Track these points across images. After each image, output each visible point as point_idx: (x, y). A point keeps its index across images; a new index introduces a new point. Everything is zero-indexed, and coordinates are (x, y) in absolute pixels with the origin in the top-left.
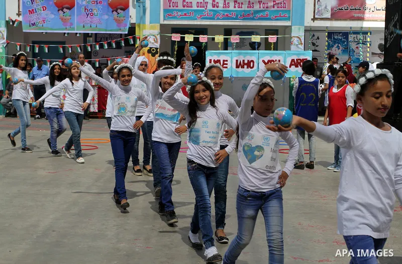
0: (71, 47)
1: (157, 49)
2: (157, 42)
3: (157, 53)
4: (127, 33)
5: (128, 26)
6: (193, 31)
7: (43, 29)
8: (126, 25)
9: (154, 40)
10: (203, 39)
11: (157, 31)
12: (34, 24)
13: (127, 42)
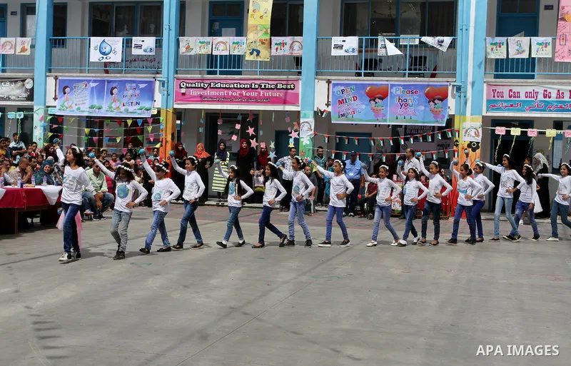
0: (383, 140)
1: (478, 143)
2: (478, 136)
3: (478, 147)
4: (444, 125)
5: (447, 117)
6: (517, 124)
7: (352, 120)
8: (444, 117)
9: (476, 134)
10: (532, 133)
11: (478, 123)
12: (343, 115)
13: (444, 136)
